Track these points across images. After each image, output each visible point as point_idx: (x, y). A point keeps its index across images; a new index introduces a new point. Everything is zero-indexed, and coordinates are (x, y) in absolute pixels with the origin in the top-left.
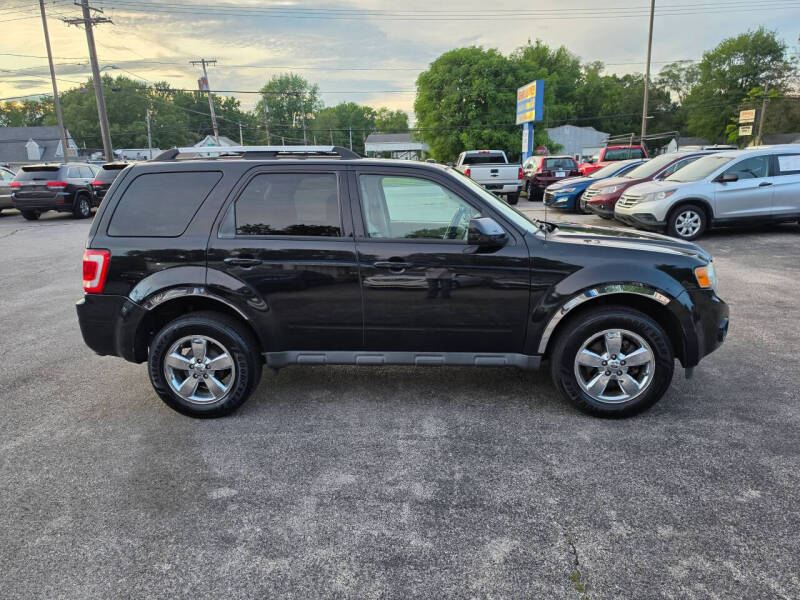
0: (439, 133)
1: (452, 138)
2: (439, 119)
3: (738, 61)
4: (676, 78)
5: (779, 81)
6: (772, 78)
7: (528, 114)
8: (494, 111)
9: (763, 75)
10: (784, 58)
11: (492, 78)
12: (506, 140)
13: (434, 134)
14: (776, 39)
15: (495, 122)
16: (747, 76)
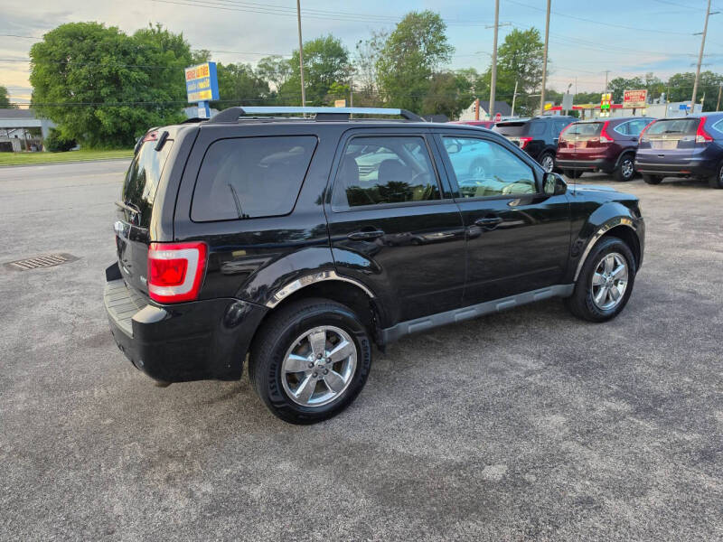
0: (70, 109)
1: (86, 115)
2: (66, 94)
3: (318, 61)
4: (271, 70)
5: (348, 79)
6: (343, 76)
7: (202, 93)
8: (128, 90)
9: (336, 73)
10: (348, 61)
11: (120, 56)
12: (146, 118)
13: (63, 109)
14: (342, 46)
15: (132, 99)
16: (326, 73)
